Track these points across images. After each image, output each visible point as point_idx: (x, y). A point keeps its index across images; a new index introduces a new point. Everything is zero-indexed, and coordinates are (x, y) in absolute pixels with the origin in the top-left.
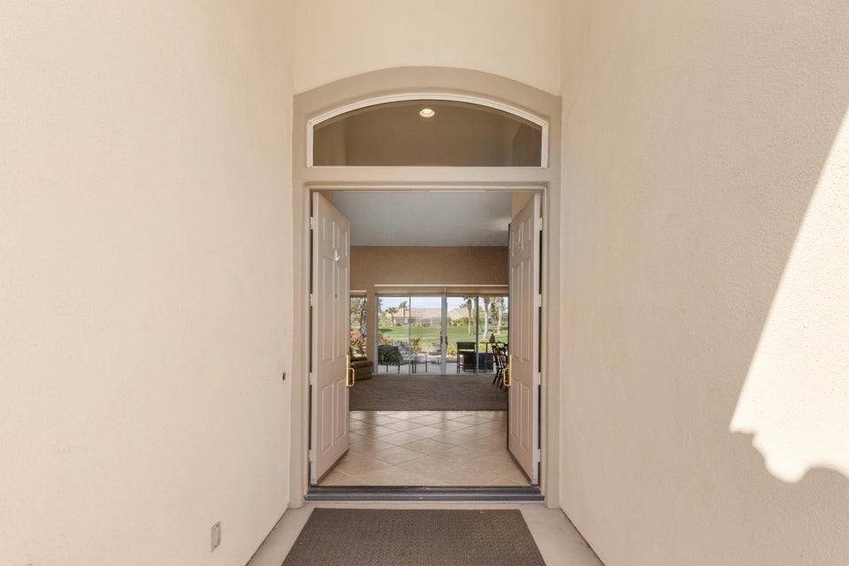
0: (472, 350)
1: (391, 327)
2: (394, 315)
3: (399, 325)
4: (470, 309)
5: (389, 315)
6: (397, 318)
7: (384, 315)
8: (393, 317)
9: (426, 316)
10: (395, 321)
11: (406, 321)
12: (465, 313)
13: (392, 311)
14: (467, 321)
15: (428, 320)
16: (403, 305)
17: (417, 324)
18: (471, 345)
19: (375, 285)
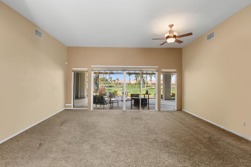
0: (138, 98)
1: (114, 85)
4: (137, 80)
6: (116, 83)
10: (115, 84)
11: (118, 84)
12: (135, 82)
13: (114, 81)
14: (136, 84)
16: (117, 79)
18: (138, 95)
19: (92, 66)
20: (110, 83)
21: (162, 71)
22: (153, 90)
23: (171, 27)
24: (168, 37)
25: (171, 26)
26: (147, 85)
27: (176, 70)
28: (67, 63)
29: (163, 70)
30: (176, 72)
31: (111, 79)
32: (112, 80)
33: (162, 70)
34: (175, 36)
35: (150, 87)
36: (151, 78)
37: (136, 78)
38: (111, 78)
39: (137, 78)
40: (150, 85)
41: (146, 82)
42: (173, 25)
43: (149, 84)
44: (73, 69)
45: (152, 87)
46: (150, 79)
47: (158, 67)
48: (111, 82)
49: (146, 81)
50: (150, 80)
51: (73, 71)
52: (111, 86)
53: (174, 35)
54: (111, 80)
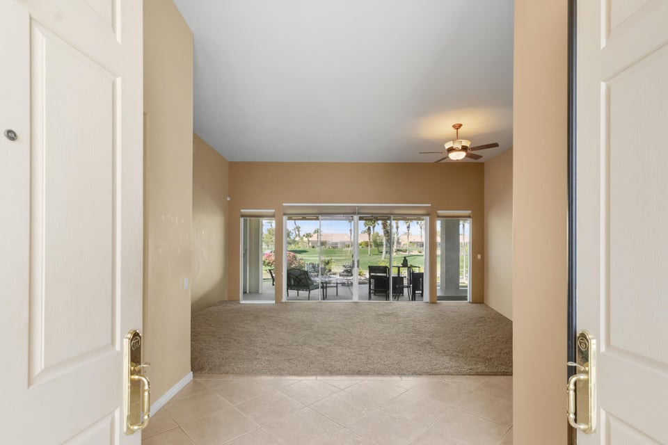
1: (307, 249)
2: (310, 239)
3: (313, 247)
4: (369, 234)
5: (305, 239)
6: (313, 242)
7: (302, 239)
8: (309, 241)
9: (335, 240)
10: (310, 244)
11: (319, 244)
12: (366, 238)
13: (308, 235)
14: (367, 244)
15: (336, 244)
16: (317, 231)
17: (327, 247)
19: (284, 204)
20: (298, 243)
21: (440, 215)
22: (414, 259)
23: (457, 129)
24: (451, 150)
25: (458, 127)
26: (398, 248)
27: (470, 212)
28: (229, 199)
29: (441, 212)
30: (469, 217)
31: (299, 231)
32: (301, 235)
33: (438, 212)
34: (464, 148)
35: (405, 251)
36: (408, 227)
37: (367, 227)
38: (298, 228)
39: (369, 229)
40: (405, 248)
41: (396, 239)
42: (460, 126)
43: (402, 244)
44: (242, 211)
45: (411, 253)
46: (406, 231)
47: (430, 205)
48: (297, 239)
49: (396, 236)
50: (406, 234)
51: (243, 216)
52: (298, 249)
53: (462, 146)
54: (297, 233)
